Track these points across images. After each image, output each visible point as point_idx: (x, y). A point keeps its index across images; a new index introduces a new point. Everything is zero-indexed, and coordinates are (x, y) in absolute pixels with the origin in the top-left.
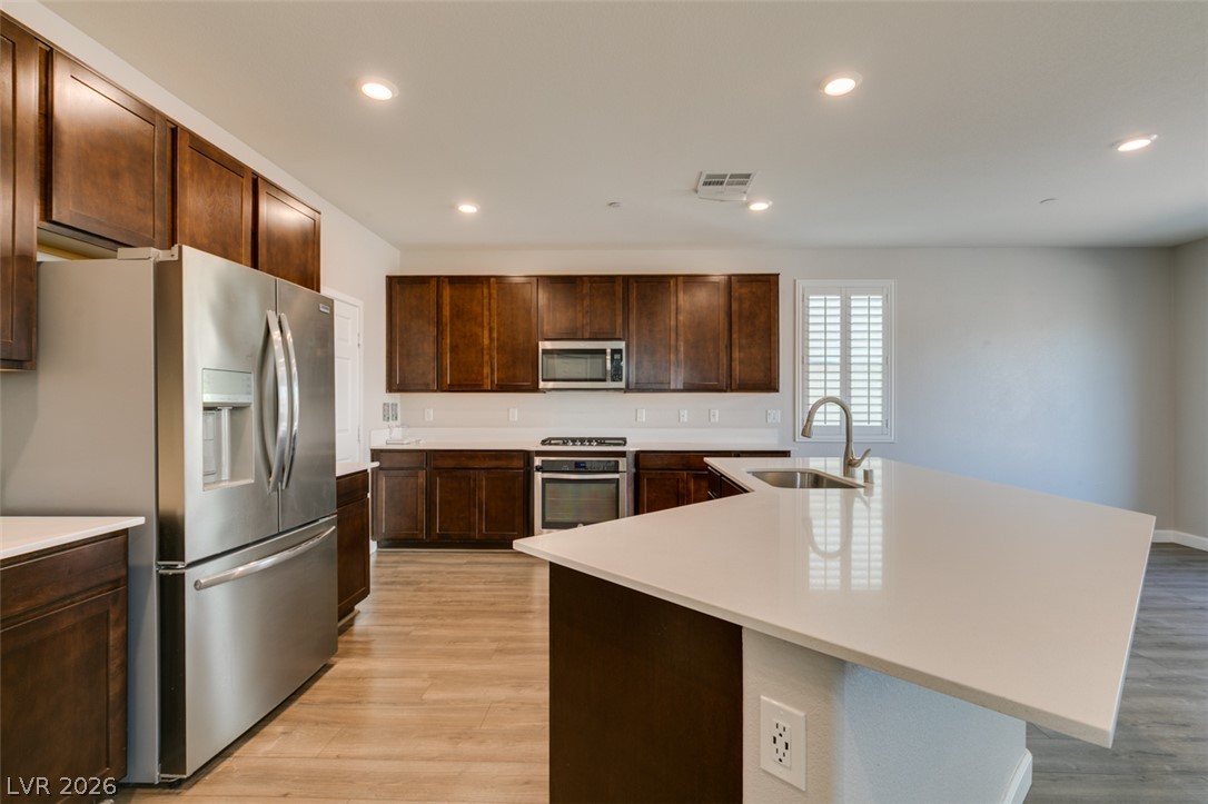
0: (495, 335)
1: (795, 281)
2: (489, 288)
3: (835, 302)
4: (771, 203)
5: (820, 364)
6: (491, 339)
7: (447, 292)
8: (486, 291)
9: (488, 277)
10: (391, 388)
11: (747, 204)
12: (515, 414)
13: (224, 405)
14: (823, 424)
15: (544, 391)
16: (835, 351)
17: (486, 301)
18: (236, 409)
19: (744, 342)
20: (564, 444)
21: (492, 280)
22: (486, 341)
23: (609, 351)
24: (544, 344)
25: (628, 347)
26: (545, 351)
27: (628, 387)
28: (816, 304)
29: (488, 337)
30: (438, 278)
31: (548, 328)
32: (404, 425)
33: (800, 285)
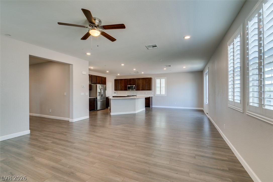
3: (159, 80)
7: (119, 81)
10: (115, 90)
12: (126, 93)
14: (158, 94)
16: (159, 86)
17: (123, 81)
18: (100, 92)
19: (147, 85)
23: (133, 86)
24: (128, 86)
25: (136, 86)
26: (128, 87)
27: (136, 90)
28: (157, 80)
29: (123, 85)
30: (119, 79)
31: (128, 84)
32: (117, 94)
33: (155, 78)
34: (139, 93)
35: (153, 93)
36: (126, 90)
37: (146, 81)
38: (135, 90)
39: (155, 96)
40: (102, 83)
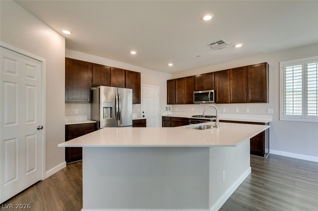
0: (186, 91)
1: (279, 63)
2: (184, 80)
3: (298, 69)
4: (242, 44)
5: (291, 92)
6: (185, 92)
7: (177, 82)
8: (184, 81)
9: (184, 78)
10: (168, 104)
11: (234, 46)
12: (193, 109)
13: (109, 107)
14: (292, 114)
15: (194, 104)
16: (298, 86)
17: (184, 83)
19: (252, 87)
20: (197, 117)
21: (185, 78)
22: (184, 93)
23: (210, 93)
24: (195, 92)
25: (215, 91)
26: (195, 94)
27: (216, 102)
28: (289, 70)
29: (184, 91)
30: (175, 79)
31: (197, 88)
32: (172, 112)
33: (281, 64)
34: (224, 110)
35: (271, 111)
36: (190, 102)
37: (249, 76)
38: (213, 102)
39: (282, 118)
40: (127, 86)
